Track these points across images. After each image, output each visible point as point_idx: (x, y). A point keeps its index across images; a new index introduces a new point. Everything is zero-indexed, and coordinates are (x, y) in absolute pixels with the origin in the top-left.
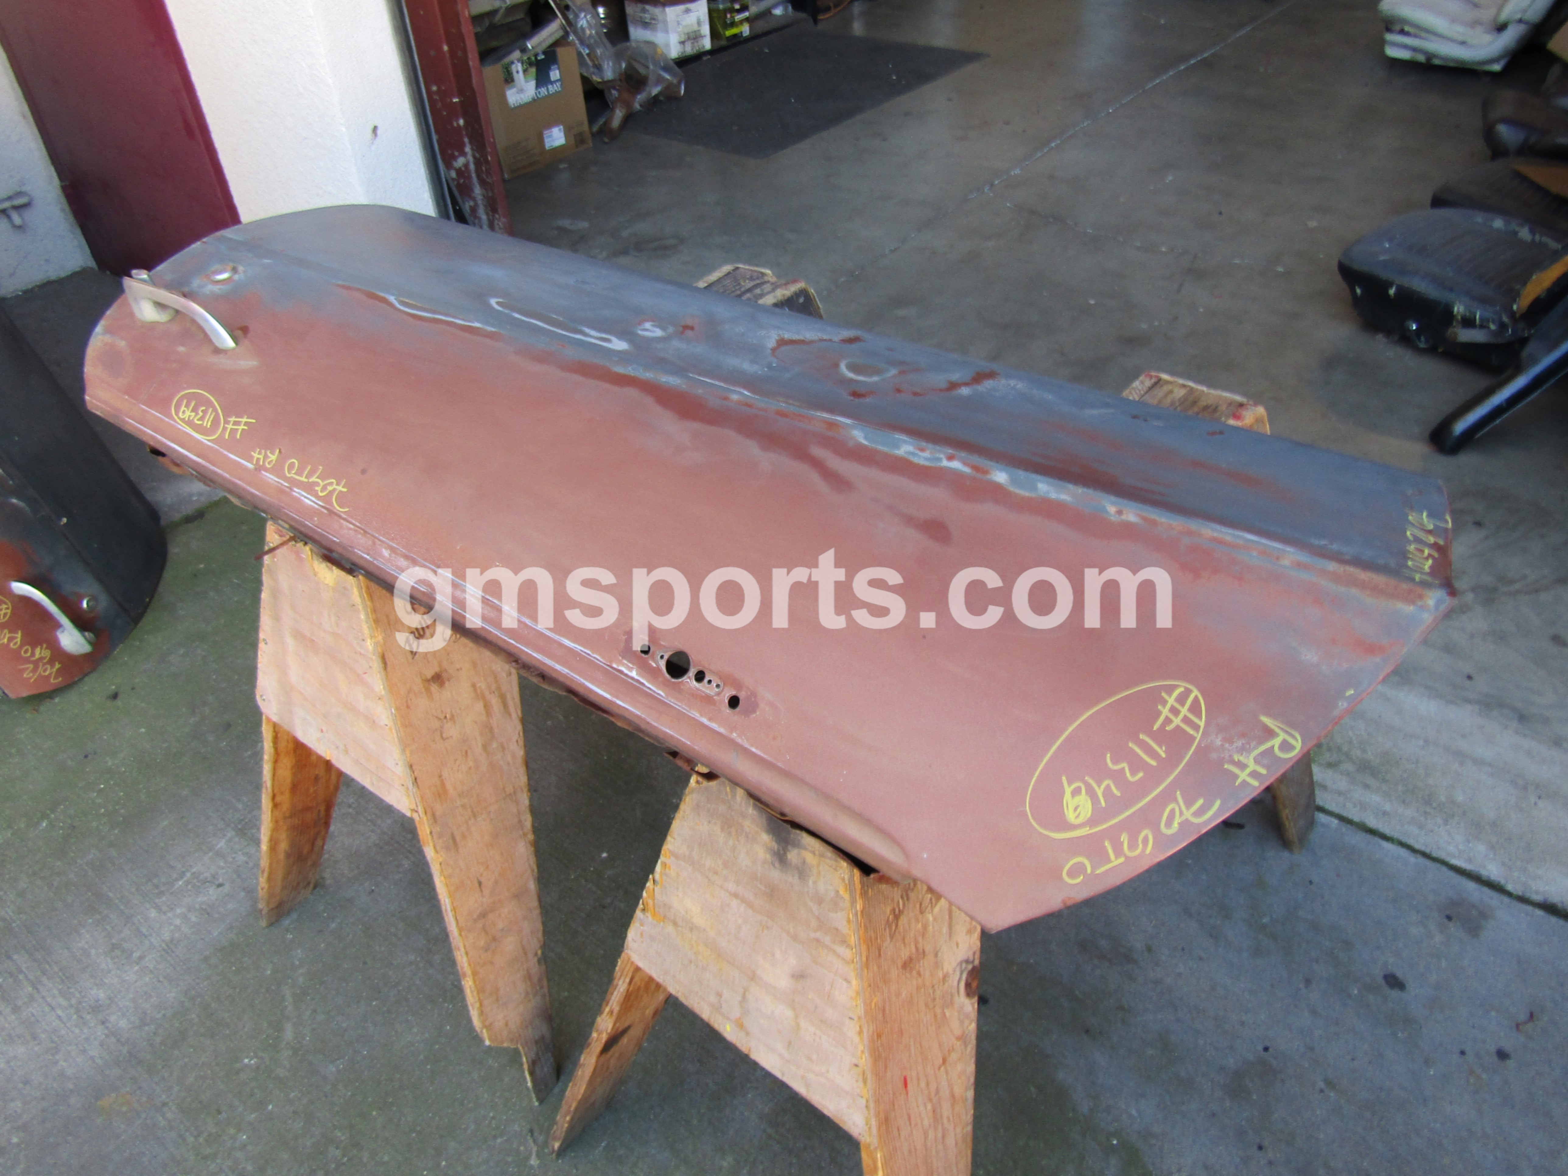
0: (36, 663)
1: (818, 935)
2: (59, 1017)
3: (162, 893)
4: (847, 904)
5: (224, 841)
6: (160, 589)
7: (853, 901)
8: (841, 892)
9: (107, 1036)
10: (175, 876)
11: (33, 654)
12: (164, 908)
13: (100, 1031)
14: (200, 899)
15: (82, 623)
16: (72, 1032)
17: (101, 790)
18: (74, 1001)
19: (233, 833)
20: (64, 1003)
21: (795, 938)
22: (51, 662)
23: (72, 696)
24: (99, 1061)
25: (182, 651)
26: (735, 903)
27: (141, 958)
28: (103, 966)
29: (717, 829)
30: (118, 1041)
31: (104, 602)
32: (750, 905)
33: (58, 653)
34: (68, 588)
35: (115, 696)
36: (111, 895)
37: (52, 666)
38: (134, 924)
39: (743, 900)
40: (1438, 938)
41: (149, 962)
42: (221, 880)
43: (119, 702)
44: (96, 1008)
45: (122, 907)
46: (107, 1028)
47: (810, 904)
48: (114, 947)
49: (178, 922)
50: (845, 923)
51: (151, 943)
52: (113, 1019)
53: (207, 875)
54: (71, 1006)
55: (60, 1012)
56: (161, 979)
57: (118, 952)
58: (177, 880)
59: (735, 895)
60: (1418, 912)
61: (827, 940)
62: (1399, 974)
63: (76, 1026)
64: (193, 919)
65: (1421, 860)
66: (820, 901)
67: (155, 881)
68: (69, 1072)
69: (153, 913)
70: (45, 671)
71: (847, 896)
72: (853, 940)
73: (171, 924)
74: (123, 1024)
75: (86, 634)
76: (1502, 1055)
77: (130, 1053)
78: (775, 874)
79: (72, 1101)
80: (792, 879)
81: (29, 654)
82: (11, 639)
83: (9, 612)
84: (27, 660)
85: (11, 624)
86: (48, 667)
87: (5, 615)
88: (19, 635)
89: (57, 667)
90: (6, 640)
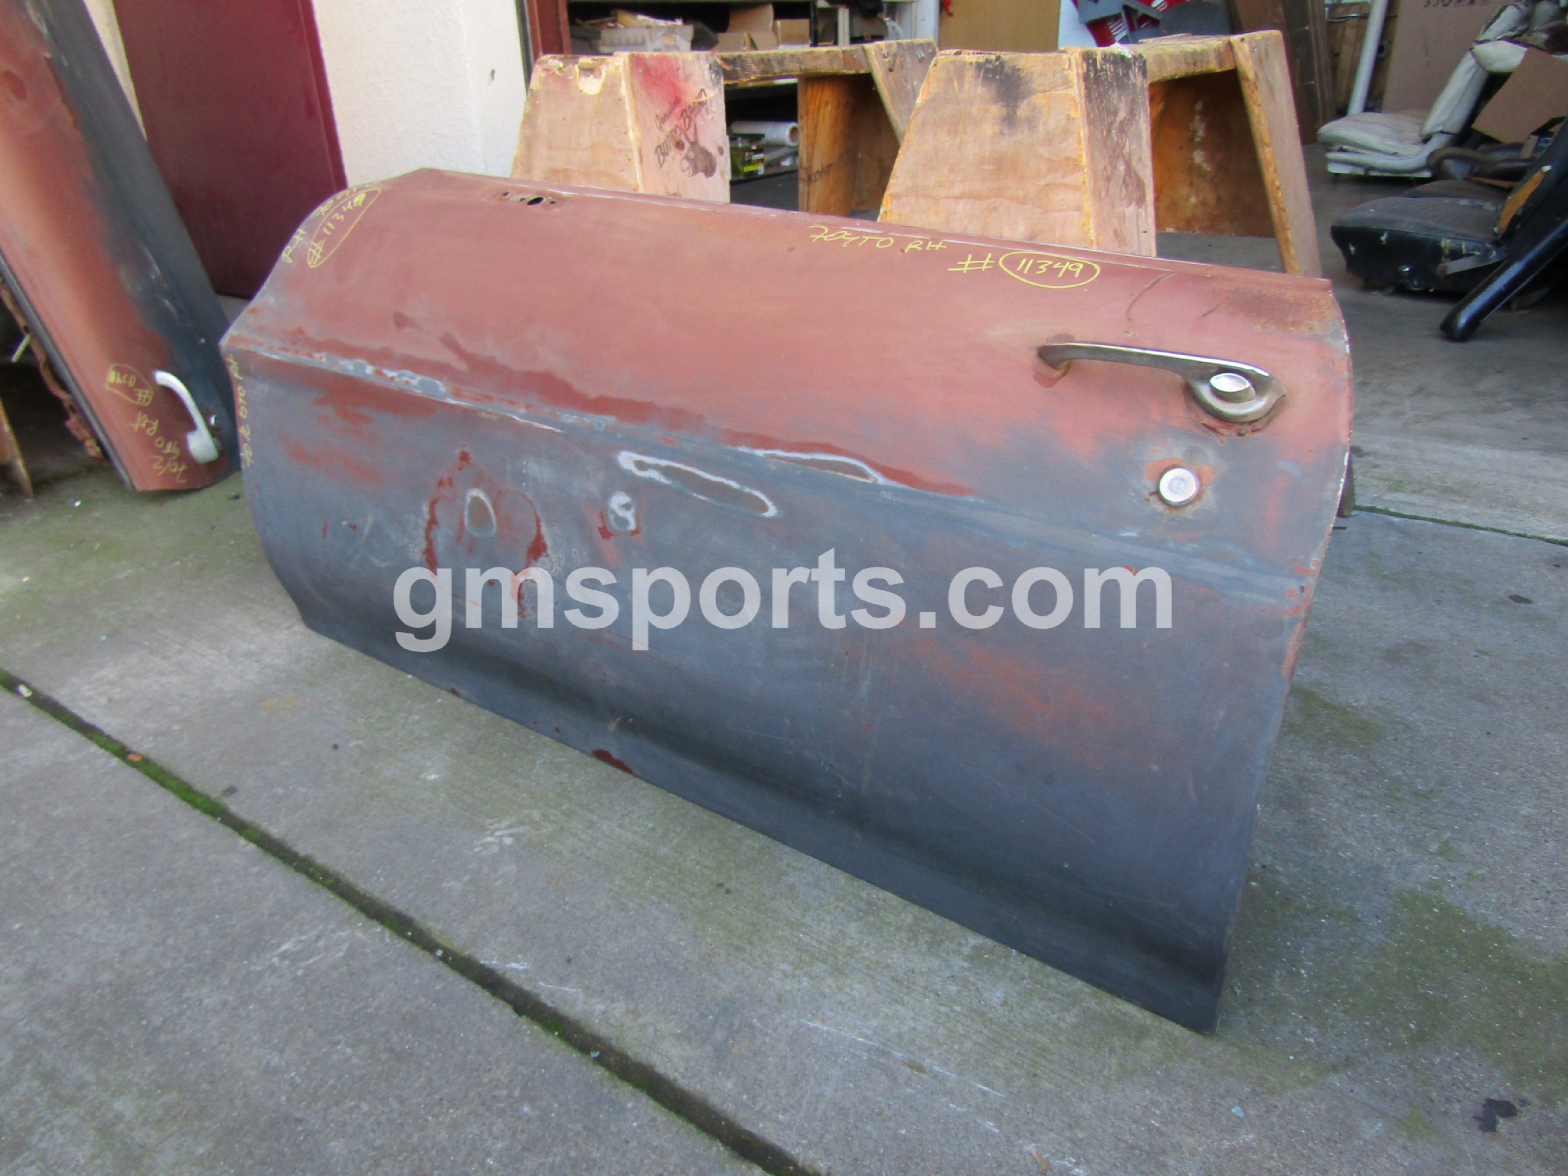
22: (180, 461)
37: (180, 465)
65: (1517, 538)
81: (161, 446)
82: (149, 425)
83: (151, 398)
84: (159, 452)
85: (151, 411)
86: (176, 464)
87: (147, 400)
88: (156, 424)
89: (184, 467)
90: (144, 425)
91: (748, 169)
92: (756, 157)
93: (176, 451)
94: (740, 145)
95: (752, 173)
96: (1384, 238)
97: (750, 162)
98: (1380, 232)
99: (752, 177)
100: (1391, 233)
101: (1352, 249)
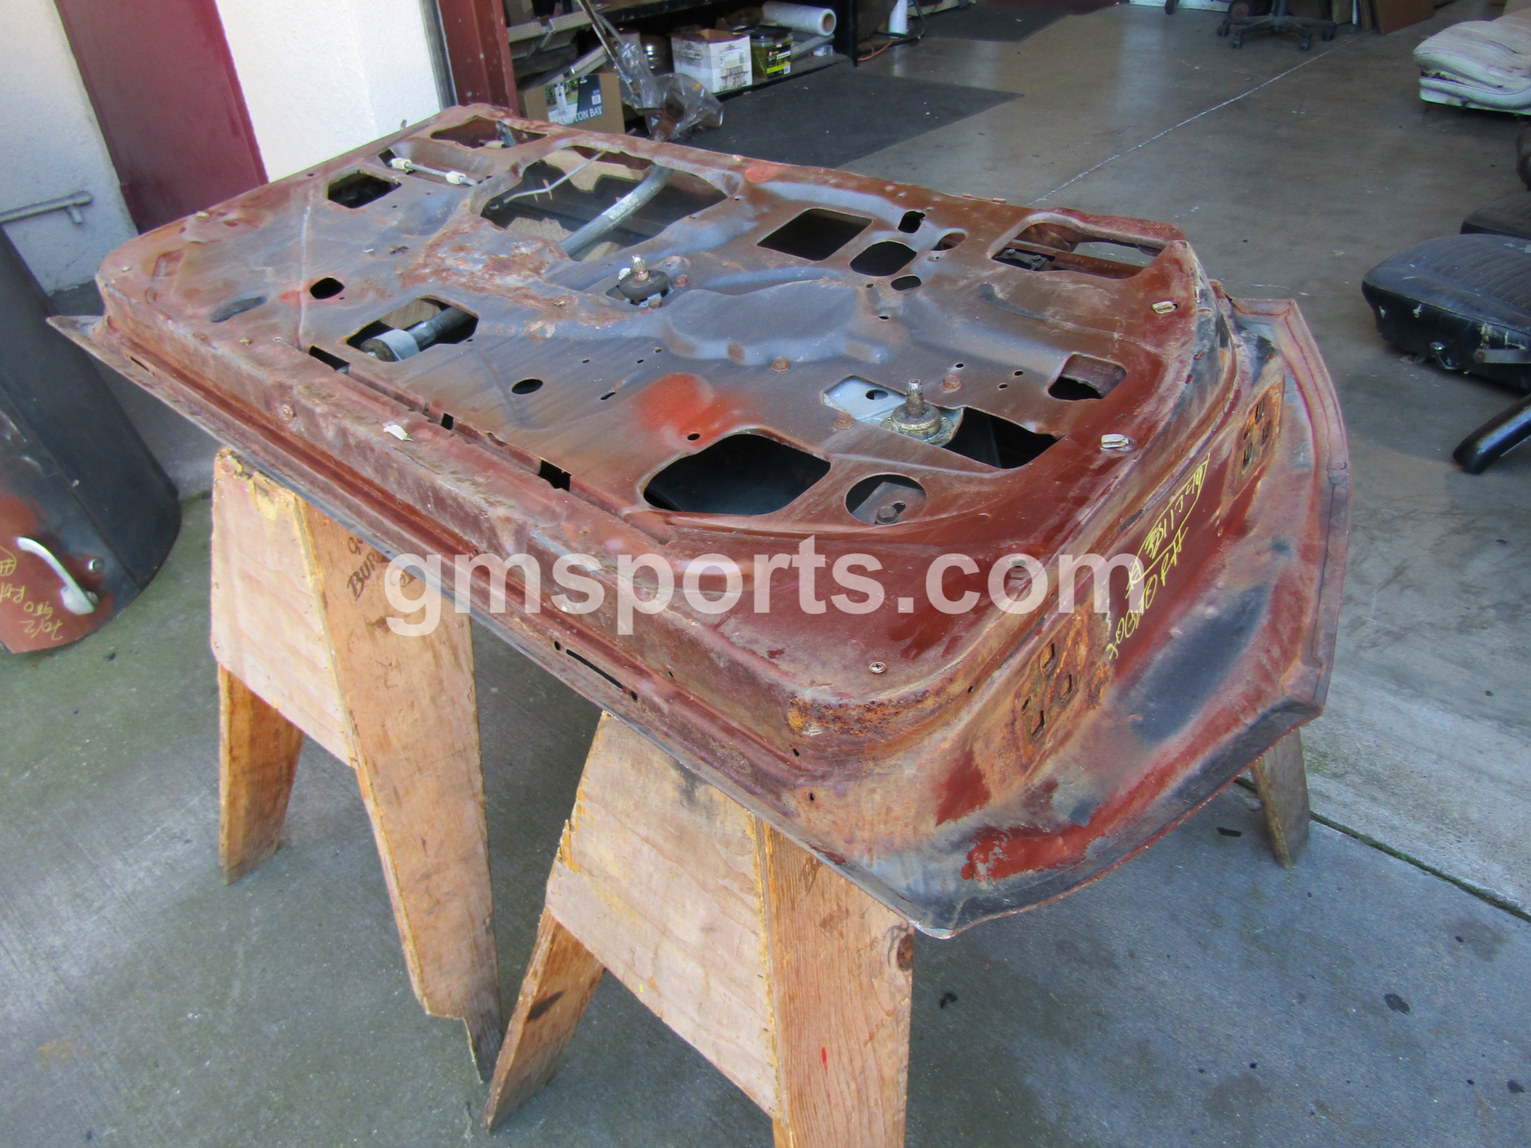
0: (38, 620)
1: (726, 882)
2: (13, 961)
3: (130, 846)
4: (753, 846)
5: (197, 799)
6: (169, 559)
7: (761, 844)
8: (748, 832)
9: (57, 983)
10: (145, 830)
11: (35, 610)
12: (131, 861)
13: (51, 978)
14: (167, 853)
15: (85, 582)
16: (24, 977)
17: (87, 745)
18: (29, 947)
19: (208, 791)
20: (20, 948)
21: (704, 886)
22: (53, 619)
23: (72, 655)
24: (46, 1007)
25: (182, 617)
26: (646, 848)
27: (101, 908)
28: (63, 913)
29: (628, 765)
30: (67, 988)
31: (110, 565)
32: (660, 850)
33: (60, 612)
34: (75, 548)
35: (112, 657)
36: (80, 845)
37: (54, 624)
38: (98, 874)
39: (654, 846)
40: (1447, 959)
41: (108, 913)
42: (189, 837)
43: (115, 662)
44: (51, 955)
45: (90, 858)
46: (58, 975)
47: (718, 847)
48: (77, 896)
49: (142, 874)
50: (752, 867)
51: (113, 894)
52: (65, 966)
53: (176, 830)
54: (26, 951)
55: (14, 957)
56: (118, 929)
57: (79, 901)
58: (147, 834)
59: (646, 840)
60: (1426, 931)
61: (735, 887)
62: (1402, 995)
63: (29, 971)
64: (158, 873)
65: (1430, 877)
66: (727, 844)
67: (126, 834)
68: (15, 1016)
69: (119, 865)
70: (46, 628)
71: (753, 837)
72: (760, 887)
73: (135, 877)
74: (75, 972)
75: (89, 594)
76: (1514, 1087)
77: (76, 1001)
78: (684, 815)
79: (14, 1045)
80: (701, 819)
81: (31, 610)
82: (14, 594)
83: (14, 566)
84: (29, 616)
85: (15, 579)
86: (50, 624)
87: (10, 569)
88: (22, 590)
89: (59, 624)
90: (9, 595)
91: (771, 70)
92: (780, 56)
93: (49, 611)
94: (763, 45)
95: (776, 73)
96: (1417, 311)
97: (774, 63)
98: (1415, 304)
99: (778, 79)
100: (1425, 308)
101: (1383, 311)
